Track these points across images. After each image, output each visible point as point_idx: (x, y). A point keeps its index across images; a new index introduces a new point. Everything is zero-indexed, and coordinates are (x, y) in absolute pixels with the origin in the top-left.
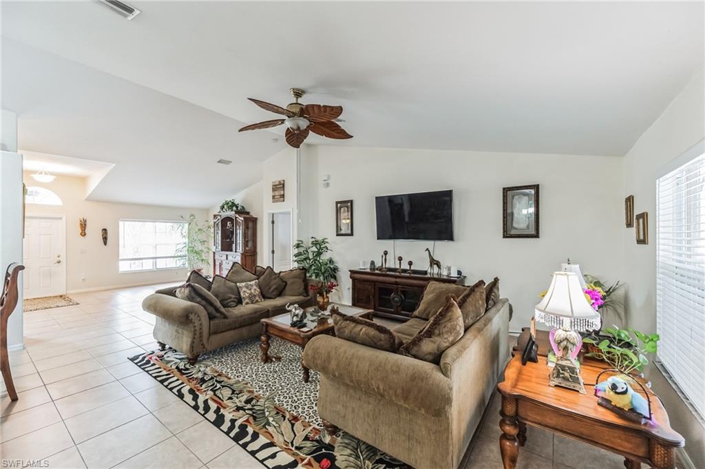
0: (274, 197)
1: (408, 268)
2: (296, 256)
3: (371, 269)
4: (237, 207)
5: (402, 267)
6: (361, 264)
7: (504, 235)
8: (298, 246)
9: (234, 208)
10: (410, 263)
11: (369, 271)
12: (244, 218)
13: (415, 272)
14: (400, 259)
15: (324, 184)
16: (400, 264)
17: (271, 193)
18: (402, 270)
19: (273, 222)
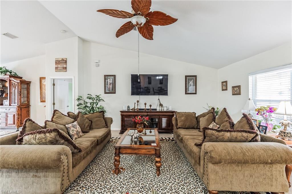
0: (56, 68)
1: (150, 108)
2: (78, 106)
3: (128, 110)
4: (11, 73)
5: (146, 108)
6: (124, 108)
7: (186, 93)
8: (79, 99)
9: (8, 73)
10: (151, 106)
11: (127, 110)
12: (20, 81)
13: (153, 109)
14: (145, 104)
15: (96, 65)
16: (145, 106)
17: (54, 66)
18: (146, 109)
19: (54, 85)
